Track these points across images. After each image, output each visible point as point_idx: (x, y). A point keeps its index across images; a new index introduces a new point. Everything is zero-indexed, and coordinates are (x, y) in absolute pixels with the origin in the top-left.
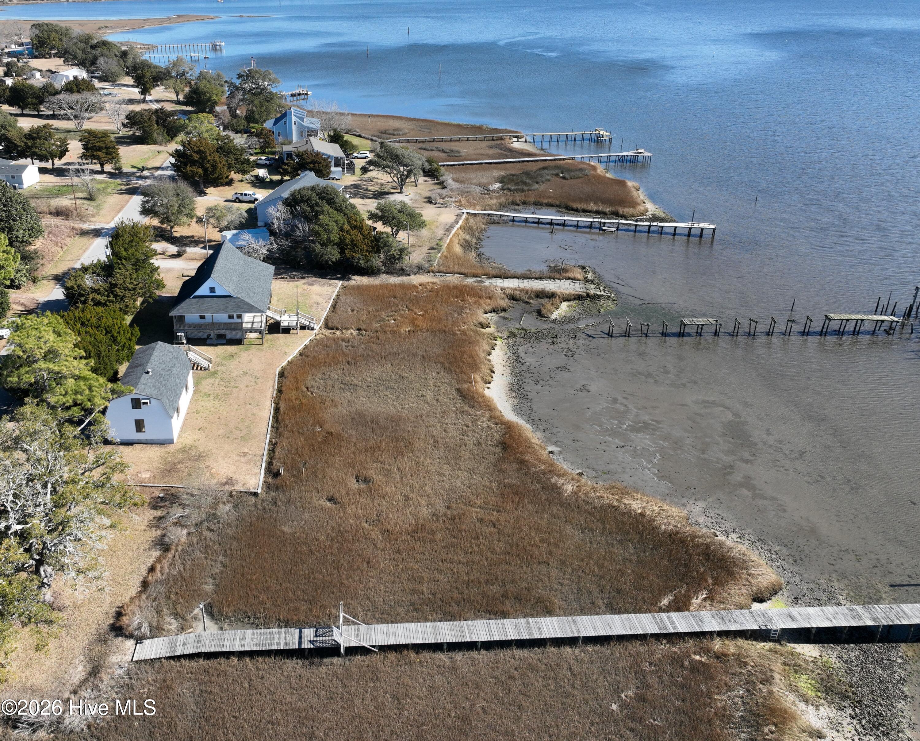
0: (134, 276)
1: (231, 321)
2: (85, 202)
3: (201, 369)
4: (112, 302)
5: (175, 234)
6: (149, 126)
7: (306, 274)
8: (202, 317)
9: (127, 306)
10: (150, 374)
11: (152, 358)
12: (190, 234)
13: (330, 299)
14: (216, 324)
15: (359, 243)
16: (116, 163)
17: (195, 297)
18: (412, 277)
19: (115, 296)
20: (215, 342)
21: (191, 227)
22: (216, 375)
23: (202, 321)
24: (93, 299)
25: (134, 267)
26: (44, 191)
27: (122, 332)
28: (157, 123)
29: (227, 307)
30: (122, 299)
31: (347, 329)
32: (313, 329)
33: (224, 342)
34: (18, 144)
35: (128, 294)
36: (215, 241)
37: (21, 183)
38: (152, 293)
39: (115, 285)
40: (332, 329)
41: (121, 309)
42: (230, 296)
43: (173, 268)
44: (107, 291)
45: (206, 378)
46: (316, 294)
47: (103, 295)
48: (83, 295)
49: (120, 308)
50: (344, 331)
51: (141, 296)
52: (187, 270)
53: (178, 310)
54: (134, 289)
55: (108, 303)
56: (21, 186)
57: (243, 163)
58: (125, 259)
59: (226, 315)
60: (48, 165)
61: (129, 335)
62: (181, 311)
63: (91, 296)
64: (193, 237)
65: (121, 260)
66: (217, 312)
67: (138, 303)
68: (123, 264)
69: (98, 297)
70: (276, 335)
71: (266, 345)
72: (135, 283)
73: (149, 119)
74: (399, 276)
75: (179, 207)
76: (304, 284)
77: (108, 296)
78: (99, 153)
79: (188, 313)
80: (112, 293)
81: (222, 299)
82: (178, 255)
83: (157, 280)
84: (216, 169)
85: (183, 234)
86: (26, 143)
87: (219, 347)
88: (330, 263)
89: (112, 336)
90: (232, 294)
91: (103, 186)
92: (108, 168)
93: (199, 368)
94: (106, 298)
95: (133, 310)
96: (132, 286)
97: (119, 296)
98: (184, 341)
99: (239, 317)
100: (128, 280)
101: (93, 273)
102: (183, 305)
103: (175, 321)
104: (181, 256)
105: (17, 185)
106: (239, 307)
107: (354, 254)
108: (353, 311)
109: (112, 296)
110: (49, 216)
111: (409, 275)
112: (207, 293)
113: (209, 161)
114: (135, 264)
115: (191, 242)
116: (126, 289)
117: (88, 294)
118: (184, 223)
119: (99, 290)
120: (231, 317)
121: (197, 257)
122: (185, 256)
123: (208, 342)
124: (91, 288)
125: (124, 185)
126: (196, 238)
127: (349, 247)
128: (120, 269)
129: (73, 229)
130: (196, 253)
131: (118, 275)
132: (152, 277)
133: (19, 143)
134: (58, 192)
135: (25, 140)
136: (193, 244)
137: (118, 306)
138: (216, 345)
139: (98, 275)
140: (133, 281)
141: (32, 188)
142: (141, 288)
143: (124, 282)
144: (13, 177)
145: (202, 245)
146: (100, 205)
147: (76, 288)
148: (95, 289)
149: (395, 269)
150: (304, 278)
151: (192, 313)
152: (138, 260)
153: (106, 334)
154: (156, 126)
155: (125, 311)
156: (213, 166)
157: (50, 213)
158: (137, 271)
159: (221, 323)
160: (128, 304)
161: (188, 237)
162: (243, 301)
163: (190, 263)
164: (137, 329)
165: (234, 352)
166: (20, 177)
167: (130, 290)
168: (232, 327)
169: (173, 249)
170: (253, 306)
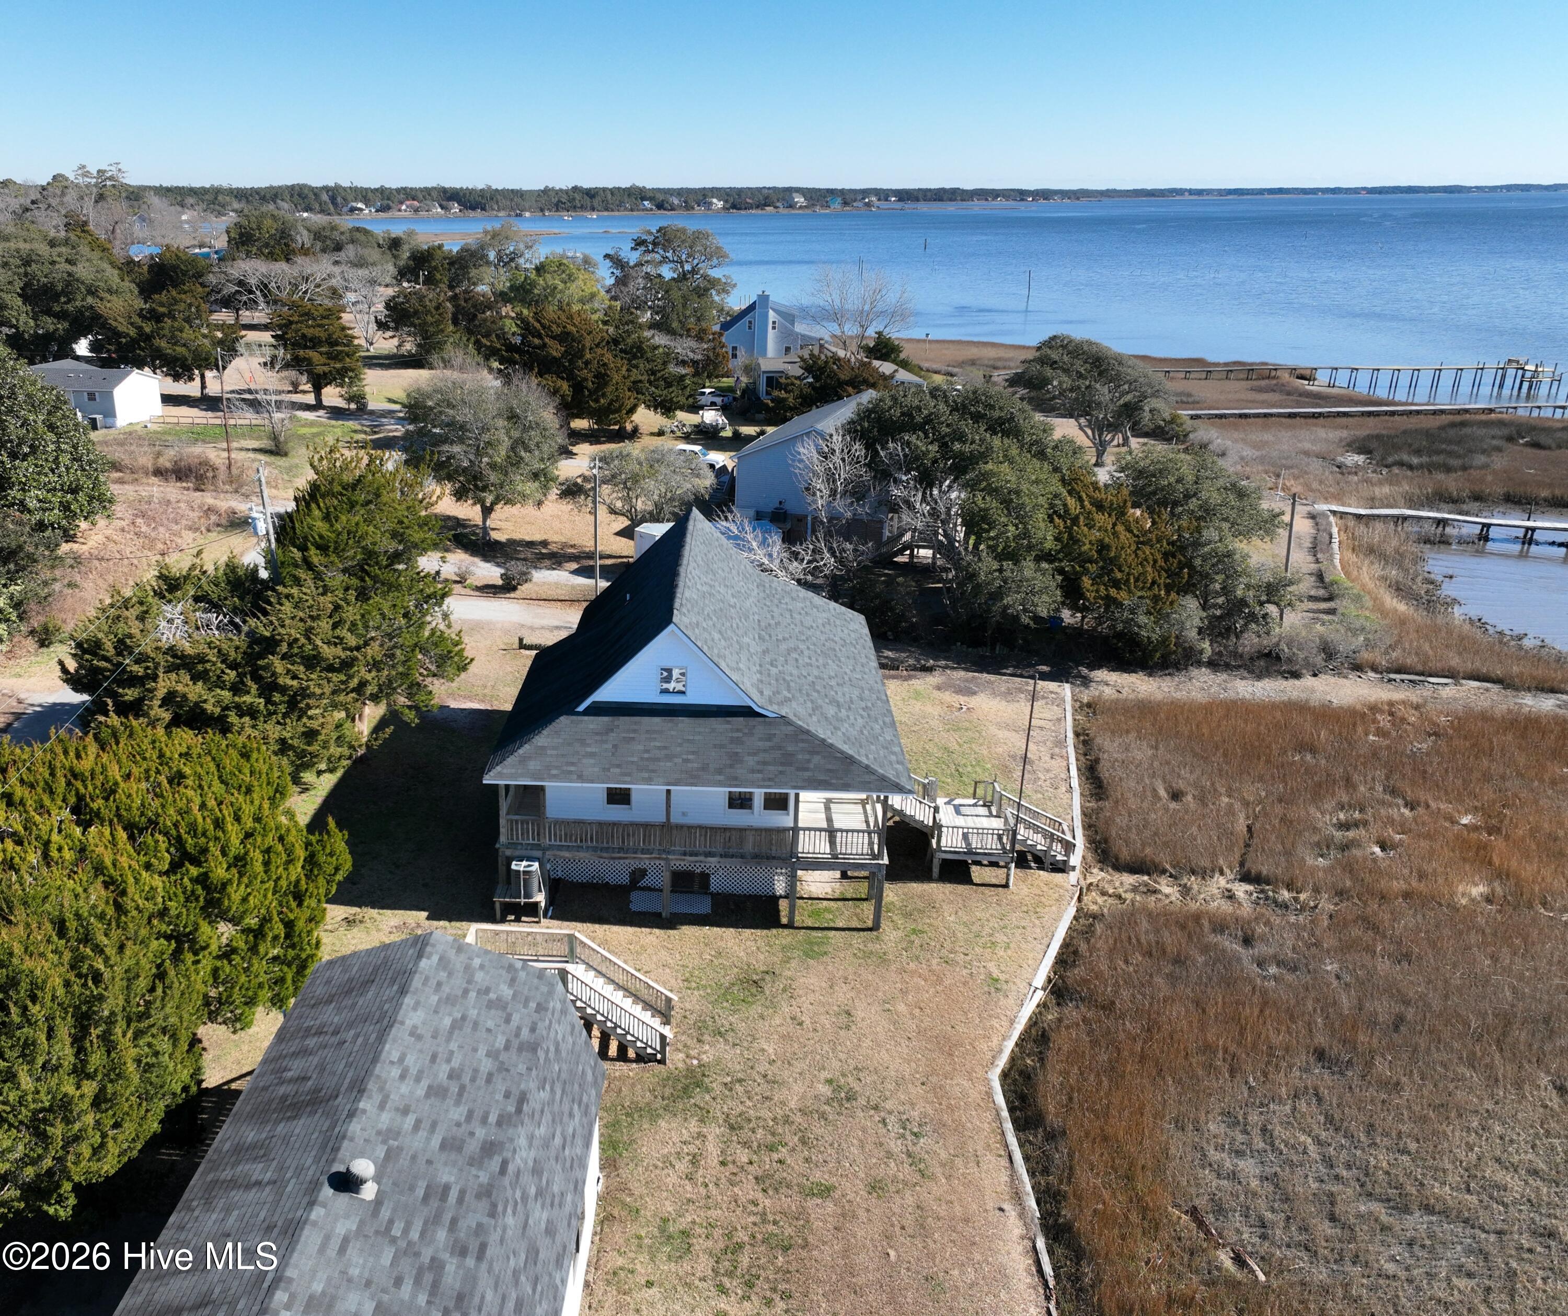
0: (351, 613)
1: (739, 818)
2: (263, 457)
3: (622, 1055)
4: (252, 712)
5: (495, 535)
6: (438, 323)
7: (928, 656)
8: (619, 797)
9: (310, 735)
10: (369, 1191)
11: (391, 1051)
12: (537, 537)
13: (1061, 743)
14: (680, 827)
15: (1127, 556)
16: (351, 385)
17: (599, 709)
18: (1308, 681)
19: (268, 688)
20: (667, 904)
21: (544, 508)
22: (699, 1097)
23: (617, 813)
24: (169, 699)
25: (355, 582)
26: (165, 433)
27: (257, 857)
28: (455, 322)
29: (735, 759)
30: (292, 704)
31: (1204, 874)
32: (1061, 868)
33: (704, 906)
34: (120, 329)
35: (315, 682)
36: (610, 557)
37: (110, 413)
38: (414, 688)
39: (269, 645)
40: (1133, 869)
41: (284, 747)
42: (747, 712)
43: (489, 623)
44: (233, 666)
45: (654, 1117)
46: (999, 726)
47: (220, 683)
48: (133, 681)
49: (282, 741)
50: (1193, 882)
51: (375, 698)
52: (532, 628)
53: (524, 760)
54: (346, 665)
55: (233, 718)
56: (109, 420)
57: (669, 385)
58: (323, 548)
59: (720, 793)
60: (192, 389)
61: (297, 870)
62: (533, 765)
63: (164, 684)
64: (545, 543)
65: (303, 549)
66: (694, 779)
67: (364, 727)
68: (310, 566)
69: (195, 691)
70: (916, 887)
71: (890, 934)
72: (352, 641)
73: (437, 308)
74: (1259, 677)
75: (513, 449)
76: (939, 688)
77: (237, 688)
78: (311, 353)
79: (566, 776)
80: (257, 678)
81: (717, 724)
82: (507, 587)
83: (438, 639)
84: (606, 384)
85: (517, 536)
86: (140, 328)
87: (688, 931)
88: (1025, 619)
89: (203, 880)
90: (758, 701)
91: (314, 430)
92: (332, 395)
93: (613, 1050)
94: (226, 694)
95: (335, 750)
96: (338, 651)
97: (283, 690)
98: (540, 898)
99: (778, 803)
100: (325, 625)
101: (197, 599)
102: (544, 739)
103: (504, 806)
104: (514, 589)
105: (99, 417)
106: (787, 760)
107: (1113, 592)
108: (1176, 796)
109: (254, 687)
110: (154, 480)
111: (1296, 675)
112: (651, 696)
113: (587, 363)
114: (360, 571)
115: (542, 557)
116: (312, 661)
117: (155, 678)
118: (524, 496)
119: (202, 659)
120: (740, 802)
121: (562, 594)
122: (524, 589)
123: (639, 901)
124: (171, 650)
125: (365, 433)
126: (553, 548)
127: (1092, 568)
128: (298, 582)
129: (210, 510)
130: (557, 585)
131: (287, 607)
132: (422, 626)
133: (123, 326)
134: (198, 435)
135: (138, 320)
136: (547, 562)
137: (274, 731)
138: (668, 922)
139: (215, 606)
140: (344, 632)
141: (138, 428)
142: (376, 665)
143: (308, 633)
144: (92, 397)
145: (574, 566)
146: (297, 466)
147: (109, 648)
148: (183, 657)
149: (1235, 654)
150: (929, 670)
151: (581, 778)
152: (370, 554)
153: (175, 867)
154: (451, 328)
155: (301, 754)
156: (598, 376)
157: (159, 472)
158: (363, 596)
159: (703, 828)
160: (315, 724)
161: (531, 544)
162: (802, 734)
163: (540, 611)
164: (338, 841)
165: (760, 962)
166: (109, 396)
167: (331, 669)
168: (749, 847)
169: (489, 572)
170: (849, 760)
